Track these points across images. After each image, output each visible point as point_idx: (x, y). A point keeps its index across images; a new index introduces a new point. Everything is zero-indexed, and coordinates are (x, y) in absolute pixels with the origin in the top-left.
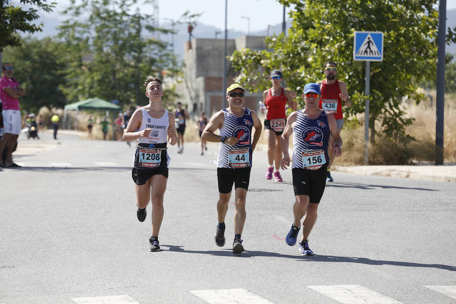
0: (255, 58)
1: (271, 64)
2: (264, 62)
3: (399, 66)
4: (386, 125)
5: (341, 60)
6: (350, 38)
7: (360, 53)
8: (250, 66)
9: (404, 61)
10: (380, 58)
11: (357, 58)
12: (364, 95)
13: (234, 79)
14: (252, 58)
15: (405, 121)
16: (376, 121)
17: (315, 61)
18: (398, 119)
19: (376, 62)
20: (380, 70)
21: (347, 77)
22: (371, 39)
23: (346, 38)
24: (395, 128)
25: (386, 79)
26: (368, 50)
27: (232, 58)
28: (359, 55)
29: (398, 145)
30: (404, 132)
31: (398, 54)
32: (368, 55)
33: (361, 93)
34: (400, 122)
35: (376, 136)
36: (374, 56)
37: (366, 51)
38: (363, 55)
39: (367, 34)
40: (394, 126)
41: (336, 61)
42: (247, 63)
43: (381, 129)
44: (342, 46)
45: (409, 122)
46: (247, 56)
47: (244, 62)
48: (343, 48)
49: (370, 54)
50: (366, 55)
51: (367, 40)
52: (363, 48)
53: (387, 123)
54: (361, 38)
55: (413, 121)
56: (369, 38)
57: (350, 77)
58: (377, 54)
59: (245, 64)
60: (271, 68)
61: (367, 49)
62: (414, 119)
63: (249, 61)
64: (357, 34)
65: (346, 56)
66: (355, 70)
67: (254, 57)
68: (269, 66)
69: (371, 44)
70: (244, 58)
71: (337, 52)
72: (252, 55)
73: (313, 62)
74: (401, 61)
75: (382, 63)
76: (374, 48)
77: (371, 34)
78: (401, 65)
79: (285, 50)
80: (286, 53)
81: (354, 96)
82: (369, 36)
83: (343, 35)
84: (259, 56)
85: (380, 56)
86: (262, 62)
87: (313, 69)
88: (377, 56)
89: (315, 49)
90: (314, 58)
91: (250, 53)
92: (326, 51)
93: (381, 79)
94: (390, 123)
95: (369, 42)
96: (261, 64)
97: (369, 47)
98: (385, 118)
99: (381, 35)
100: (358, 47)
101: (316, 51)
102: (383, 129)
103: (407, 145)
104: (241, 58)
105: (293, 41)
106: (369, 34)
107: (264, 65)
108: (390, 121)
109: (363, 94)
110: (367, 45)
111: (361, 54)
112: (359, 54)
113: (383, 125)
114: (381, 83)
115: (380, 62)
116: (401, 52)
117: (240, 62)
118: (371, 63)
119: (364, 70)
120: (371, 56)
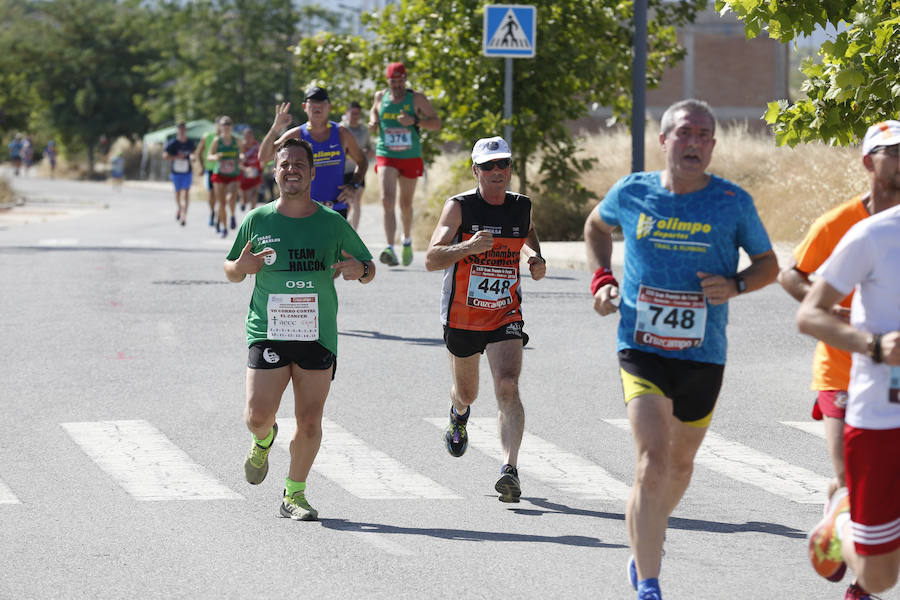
0: (341, 50)
1: (366, 60)
2: (355, 58)
3: (564, 67)
4: (546, 172)
5: (466, 55)
6: (476, 16)
7: (495, 43)
8: (331, 64)
9: (574, 56)
10: (529, 52)
11: (489, 51)
12: (502, 118)
13: (303, 88)
14: (337, 49)
15: (580, 164)
16: (528, 164)
17: (421, 56)
18: (568, 160)
19: (524, 60)
20: (533, 72)
21: (476, 87)
22: (515, 19)
23: (471, 15)
24: (563, 177)
25: (541, 89)
26: (509, 38)
27: (298, 51)
28: (494, 47)
29: (567, 207)
30: (577, 184)
31: (565, 45)
32: (510, 48)
33: (495, 114)
34: (571, 166)
35: (528, 190)
36: (520, 48)
37: (505, 41)
38: (500, 47)
39: (506, 10)
40: (560, 173)
41: (456, 56)
42: (325, 60)
43: (536, 178)
44: (465, 31)
45: (587, 165)
46: (325, 46)
47: (319, 57)
48: (466, 35)
49: (512, 45)
50: (504, 47)
51: (506, 20)
52: (500, 33)
53: (549, 167)
54: (496, 17)
55: (593, 163)
56: (510, 17)
57: (482, 85)
58: (524, 46)
59: (321, 60)
60: (368, 67)
61: (506, 35)
62: (596, 160)
63: (331, 56)
64: (490, 10)
65: (473, 48)
66: (490, 74)
67: (339, 47)
68: (363, 64)
69: (514, 27)
70: (320, 49)
71: (456, 40)
72: (335, 44)
73: (416, 59)
74: (568, 57)
75: (533, 62)
76: (519, 33)
77: (515, 11)
78: (565, 64)
79: (391, 35)
80: (392, 40)
81: (485, 120)
82: (510, 13)
83: (468, 11)
84: (349, 45)
85: (529, 48)
86: (351, 56)
87: (416, 70)
88: (525, 48)
89: (420, 35)
90: (419, 52)
91: (333, 40)
92: (437, 39)
93: (533, 89)
94: (555, 167)
95: (510, 24)
96: (350, 61)
97: (510, 32)
98: (547, 158)
99: (531, 10)
100: (492, 32)
101: (422, 38)
102: (542, 177)
103: (582, 206)
104: (315, 50)
105: (406, 20)
106: (511, 9)
107: (354, 63)
108: (553, 164)
109: (499, 116)
110: (507, 29)
111: (497, 44)
112: (493, 44)
113: (540, 172)
114: (534, 95)
115: (531, 59)
116: (572, 42)
117: (314, 59)
118: (516, 61)
119: (503, 74)
120: (515, 48)
